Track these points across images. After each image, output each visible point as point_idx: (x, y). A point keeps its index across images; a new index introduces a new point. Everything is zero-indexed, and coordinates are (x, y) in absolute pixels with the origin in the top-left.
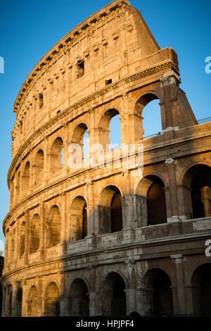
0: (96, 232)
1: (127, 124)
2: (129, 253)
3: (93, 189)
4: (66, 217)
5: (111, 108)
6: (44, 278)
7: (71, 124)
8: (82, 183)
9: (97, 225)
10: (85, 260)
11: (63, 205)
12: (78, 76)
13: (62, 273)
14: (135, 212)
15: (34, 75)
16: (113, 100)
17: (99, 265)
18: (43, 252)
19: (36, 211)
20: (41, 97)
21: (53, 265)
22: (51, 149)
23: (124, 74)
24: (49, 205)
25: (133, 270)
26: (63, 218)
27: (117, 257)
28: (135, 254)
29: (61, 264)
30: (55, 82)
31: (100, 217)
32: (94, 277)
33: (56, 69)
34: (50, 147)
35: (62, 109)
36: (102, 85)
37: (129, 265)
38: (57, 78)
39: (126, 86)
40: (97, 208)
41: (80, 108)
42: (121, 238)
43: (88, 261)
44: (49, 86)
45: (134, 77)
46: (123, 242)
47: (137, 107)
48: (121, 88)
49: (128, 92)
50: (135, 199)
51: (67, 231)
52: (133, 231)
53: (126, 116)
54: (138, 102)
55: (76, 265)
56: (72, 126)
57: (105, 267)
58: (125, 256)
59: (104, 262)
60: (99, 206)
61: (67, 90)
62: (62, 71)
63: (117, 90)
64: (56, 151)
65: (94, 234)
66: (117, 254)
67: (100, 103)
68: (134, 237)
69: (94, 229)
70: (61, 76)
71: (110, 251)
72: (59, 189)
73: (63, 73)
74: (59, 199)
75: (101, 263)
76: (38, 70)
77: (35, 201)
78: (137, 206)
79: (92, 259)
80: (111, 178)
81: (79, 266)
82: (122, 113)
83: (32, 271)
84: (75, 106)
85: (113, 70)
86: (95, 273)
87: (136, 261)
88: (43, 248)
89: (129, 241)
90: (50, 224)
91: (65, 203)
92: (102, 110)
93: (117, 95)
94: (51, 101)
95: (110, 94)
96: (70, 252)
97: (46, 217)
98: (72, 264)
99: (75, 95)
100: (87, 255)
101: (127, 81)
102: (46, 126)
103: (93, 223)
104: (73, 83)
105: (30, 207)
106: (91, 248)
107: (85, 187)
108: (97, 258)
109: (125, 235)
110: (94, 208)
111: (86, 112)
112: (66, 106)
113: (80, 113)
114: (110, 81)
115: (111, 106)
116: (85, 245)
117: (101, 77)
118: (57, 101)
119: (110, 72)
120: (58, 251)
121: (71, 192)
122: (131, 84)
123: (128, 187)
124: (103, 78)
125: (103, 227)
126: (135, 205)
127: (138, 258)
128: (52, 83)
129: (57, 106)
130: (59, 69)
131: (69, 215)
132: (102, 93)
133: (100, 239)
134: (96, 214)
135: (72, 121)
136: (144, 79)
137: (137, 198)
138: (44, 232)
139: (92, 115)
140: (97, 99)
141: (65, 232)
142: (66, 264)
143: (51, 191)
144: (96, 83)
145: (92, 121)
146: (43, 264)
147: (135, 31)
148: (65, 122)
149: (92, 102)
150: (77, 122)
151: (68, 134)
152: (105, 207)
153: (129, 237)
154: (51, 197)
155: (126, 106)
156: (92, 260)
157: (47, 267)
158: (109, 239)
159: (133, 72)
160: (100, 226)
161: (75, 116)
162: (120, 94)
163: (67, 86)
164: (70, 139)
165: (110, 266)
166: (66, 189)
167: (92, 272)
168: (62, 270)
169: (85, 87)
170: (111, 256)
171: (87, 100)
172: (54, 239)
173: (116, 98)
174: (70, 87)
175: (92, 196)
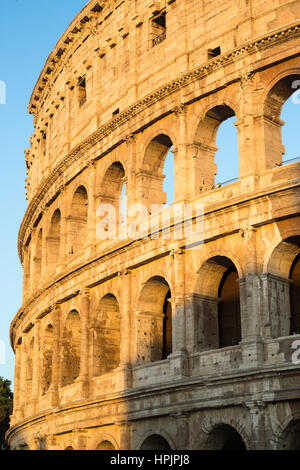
0: (190, 347)
1: (250, 135)
2: (254, 387)
3: (183, 263)
4: (130, 317)
5: (220, 103)
6: (90, 433)
7: (139, 136)
8: (162, 250)
9: (191, 333)
10: (168, 399)
11: (125, 293)
12: (154, 43)
13: (123, 423)
14: (266, 308)
15: (68, 41)
16: (223, 87)
17: (195, 411)
18: (87, 384)
19: (73, 304)
20: (82, 83)
21: (105, 408)
22: (103, 185)
23: (246, 35)
24: (98, 293)
25: (262, 420)
26: (125, 319)
27: (230, 395)
28: (267, 390)
29: (122, 408)
30: (110, 53)
31: (197, 317)
32: (185, 433)
33: (111, 29)
34: (99, 181)
35: (123, 106)
36: (201, 60)
37: (253, 411)
38: (113, 46)
39: (249, 60)
40: (190, 299)
41: (158, 105)
42: (237, 358)
43: (174, 401)
44: (96, 62)
45: (264, 43)
46: (243, 367)
47: (270, 102)
48: (238, 65)
49: (253, 72)
50: (265, 283)
51: (134, 342)
52: (262, 345)
53: (249, 120)
54: (272, 91)
55: (150, 409)
56: (143, 140)
57: (208, 415)
58: (247, 393)
59: (206, 404)
60: (195, 296)
61: (132, 70)
62: (123, 32)
63: (231, 69)
64: (110, 188)
65: (185, 350)
66: (231, 388)
67: (198, 94)
68: (263, 357)
69: (185, 340)
70: (120, 42)
71: (216, 383)
72: (118, 263)
73: (125, 36)
74: (118, 282)
75: (199, 405)
76: (76, 31)
77: (71, 286)
78: (270, 295)
79: (181, 398)
80: (219, 241)
81: (155, 412)
82: (240, 114)
83: (67, 418)
84: (149, 102)
85: (224, 29)
86: (187, 424)
87: (267, 403)
88: (87, 375)
89: (254, 365)
90: (99, 329)
91: (130, 290)
92: (200, 108)
93: (230, 79)
94: (101, 91)
95: (218, 77)
96: (138, 384)
97: (93, 316)
98: (143, 408)
99: (147, 79)
100: (172, 390)
101: (249, 50)
102: (92, 141)
103: (184, 329)
104: (143, 57)
105: (61, 297)
106: (180, 377)
107: (168, 258)
108: (190, 396)
109: (246, 352)
110: (184, 299)
111: (170, 112)
112: (131, 100)
113: (157, 114)
114: (216, 52)
115: (219, 100)
116: (168, 372)
117: (199, 42)
118: (113, 92)
119: (217, 33)
120: (116, 382)
121: (140, 268)
122: (259, 56)
123: (251, 260)
124: (203, 45)
125: (202, 336)
126: (265, 294)
127: (271, 397)
128: (102, 56)
129: (112, 100)
130: (116, 29)
131: (137, 313)
132: (200, 75)
133: (197, 359)
134: (190, 312)
135: (142, 130)
136: (284, 46)
137: (269, 281)
138: (88, 346)
139: (181, 118)
140: (191, 87)
141: (130, 346)
142: (132, 406)
143: (102, 267)
144: (188, 55)
145: (182, 131)
146: (87, 406)
148: (128, 132)
149: (182, 92)
150: (153, 132)
151: (134, 154)
152: (207, 298)
153: (254, 357)
154: (101, 277)
155: (249, 100)
156: (180, 401)
157: (96, 412)
158: (214, 361)
159: (263, 32)
160: (196, 336)
161: (147, 121)
162: (236, 76)
163: (132, 62)
164: (138, 166)
165: (218, 413)
166: (131, 263)
167: (181, 422)
168: (125, 418)
169: (169, 62)
170: (218, 392)
171: (172, 88)
172: (108, 358)
173: (229, 83)
174: (138, 63)
175: (181, 277)
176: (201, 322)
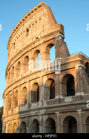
0: (30, 102)
1: (42, 56)
2: (41, 111)
3: (29, 84)
5: (37, 49)
6: (13, 121)
7: (23, 56)
8: (25, 81)
9: (30, 99)
11: (19, 90)
12: (27, 36)
13: (18, 119)
14: (44, 94)
15: (12, 35)
16: (38, 46)
17: (30, 116)
18: (12, 110)
19: (11, 93)
20: (14, 44)
21: (15, 116)
22: (17, 66)
23: (43, 35)
24: (15, 90)
25: (42, 118)
26: (19, 96)
27: (36, 113)
31: (32, 96)
32: (28, 121)
33: (19, 33)
35: (21, 49)
36: (34, 39)
37: (40, 116)
38: (20, 36)
39: (43, 40)
40: (30, 92)
41: (26, 49)
43: (26, 114)
45: (45, 36)
46: (38, 107)
47: (47, 49)
48: (41, 41)
51: (21, 101)
52: (43, 102)
53: (42, 53)
54: (47, 47)
55: (22, 116)
57: (33, 117)
58: (39, 112)
59: (32, 115)
60: (31, 91)
61: (23, 42)
62: (21, 33)
64: (19, 67)
65: (29, 103)
66: (36, 111)
67: (33, 47)
68: (43, 104)
69: (29, 101)
70: (21, 35)
71: (34, 110)
72: (18, 84)
73: (22, 34)
74: (18, 88)
75: (31, 115)
76: (13, 32)
77: (10, 89)
78: (45, 91)
79: (28, 113)
80: (36, 79)
81: (23, 116)
83: (9, 118)
84: (25, 49)
86: (29, 119)
87: (43, 114)
88: (12, 108)
89: (41, 106)
90: (15, 98)
92: (34, 50)
93: (39, 44)
94: (17, 46)
95: (37, 44)
96: (20, 110)
97: (14, 95)
99: (25, 44)
100: (26, 112)
102: (15, 57)
105: (9, 91)
106: (27, 109)
107: (27, 83)
108: (29, 113)
109: (39, 104)
110: (29, 92)
111: (28, 51)
113: (26, 52)
114: (37, 38)
115: (37, 48)
116: (25, 108)
117: (34, 36)
118: (19, 46)
119: (38, 34)
120: (17, 110)
121: (22, 85)
122: (44, 39)
123: (41, 84)
125: (33, 100)
126: (44, 91)
128: (18, 38)
129: (19, 48)
131: (21, 95)
132: (34, 43)
133: (31, 105)
134: (30, 95)
136: (49, 37)
137: (45, 88)
138: (13, 102)
139: (30, 52)
140: (32, 46)
142: (19, 115)
143: (15, 85)
144: (32, 38)
145: (30, 55)
147: (47, 16)
148: (21, 55)
150: (25, 55)
151: (22, 60)
152: (34, 92)
153: (41, 105)
154: (15, 87)
155: (43, 49)
156: (28, 114)
157: (13, 116)
158: (34, 105)
159: (46, 34)
160: (31, 100)
161: (24, 53)
162: (40, 43)
164: (23, 63)
165: (35, 117)
166: (20, 84)
167: (27, 119)
168: (18, 118)
169: (28, 41)
170: (34, 112)
171: (29, 46)
172: (16, 104)
173: (39, 45)
174: (24, 40)
175: (29, 87)
176: (33, 97)
